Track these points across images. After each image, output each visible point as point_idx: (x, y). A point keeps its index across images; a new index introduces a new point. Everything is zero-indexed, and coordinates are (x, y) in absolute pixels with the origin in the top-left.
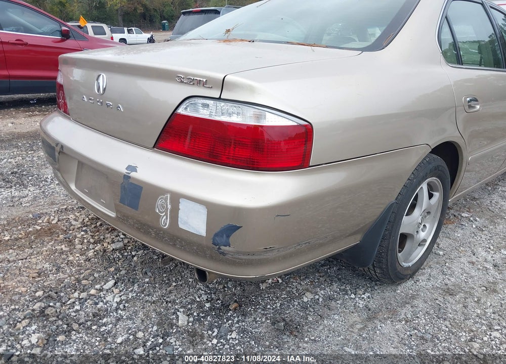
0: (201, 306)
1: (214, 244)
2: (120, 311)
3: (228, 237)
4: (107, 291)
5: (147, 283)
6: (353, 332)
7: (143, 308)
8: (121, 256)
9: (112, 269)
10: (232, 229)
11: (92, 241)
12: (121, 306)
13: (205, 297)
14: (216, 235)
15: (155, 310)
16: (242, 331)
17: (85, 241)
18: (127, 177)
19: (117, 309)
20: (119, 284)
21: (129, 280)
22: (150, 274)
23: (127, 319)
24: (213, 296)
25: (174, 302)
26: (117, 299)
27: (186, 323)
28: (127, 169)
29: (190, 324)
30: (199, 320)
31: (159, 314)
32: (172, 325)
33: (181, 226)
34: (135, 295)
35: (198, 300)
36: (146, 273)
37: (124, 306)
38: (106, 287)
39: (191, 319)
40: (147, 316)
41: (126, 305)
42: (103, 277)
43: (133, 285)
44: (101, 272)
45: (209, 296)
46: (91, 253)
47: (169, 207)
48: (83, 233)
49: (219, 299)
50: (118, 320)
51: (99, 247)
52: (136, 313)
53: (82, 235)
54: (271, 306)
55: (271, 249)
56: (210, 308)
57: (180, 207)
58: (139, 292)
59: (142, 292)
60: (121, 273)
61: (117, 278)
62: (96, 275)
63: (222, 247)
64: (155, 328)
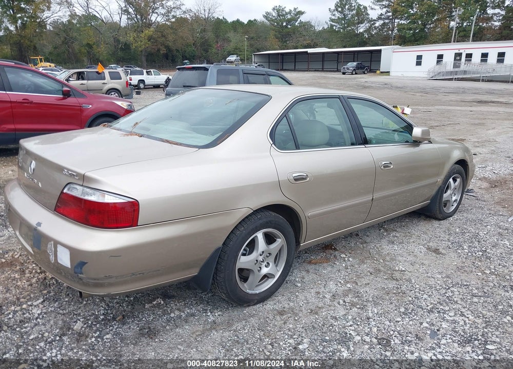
0: (97, 317)
1: (75, 273)
2: (39, 320)
3: (81, 268)
4: (35, 306)
5: (66, 301)
6: (192, 337)
7: (55, 318)
8: (55, 283)
9: (45, 292)
10: (83, 264)
11: (39, 271)
12: (41, 317)
13: (102, 312)
14: (75, 267)
15: (62, 319)
16: (117, 334)
17: (34, 271)
18: (35, 229)
19: (37, 318)
20: (46, 302)
21: (54, 299)
22: (71, 295)
23: (42, 325)
24: (109, 311)
25: (79, 315)
26: (39, 312)
27: (80, 328)
28: (36, 225)
29: (83, 329)
30: (91, 327)
31: (64, 322)
32: (69, 329)
33: (59, 262)
34: (53, 309)
35: (97, 313)
36: (68, 295)
37: (43, 317)
38: (35, 304)
39: (85, 326)
40: (56, 323)
41: (44, 316)
42: (36, 297)
43: (55, 303)
44: (36, 293)
45: (106, 312)
46: (34, 280)
47: (53, 249)
48: (34, 265)
49: (112, 314)
50: (36, 325)
51: (42, 276)
52: (49, 321)
53: (33, 267)
54: (146, 319)
55: (110, 277)
56: (103, 320)
57: (58, 250)
58: (57, 308)
59: (59, 308)
60: (51, 294)
61: (46, 298)
62: (32, 296)
63: (79, 275)
64: (58, 330)
